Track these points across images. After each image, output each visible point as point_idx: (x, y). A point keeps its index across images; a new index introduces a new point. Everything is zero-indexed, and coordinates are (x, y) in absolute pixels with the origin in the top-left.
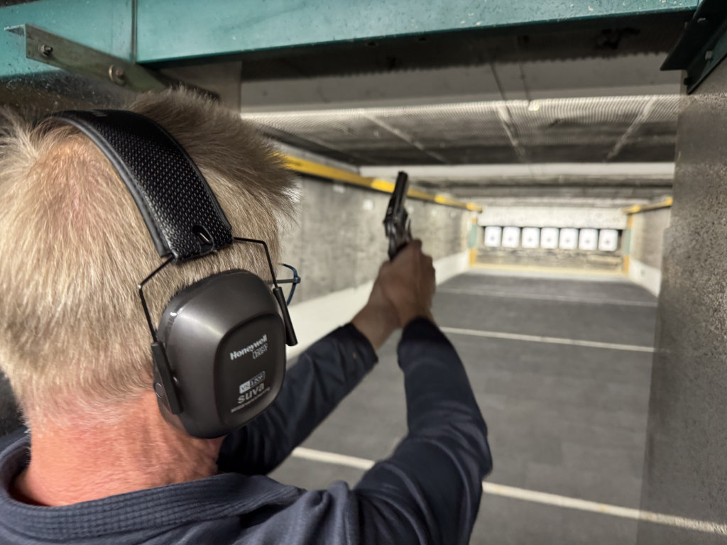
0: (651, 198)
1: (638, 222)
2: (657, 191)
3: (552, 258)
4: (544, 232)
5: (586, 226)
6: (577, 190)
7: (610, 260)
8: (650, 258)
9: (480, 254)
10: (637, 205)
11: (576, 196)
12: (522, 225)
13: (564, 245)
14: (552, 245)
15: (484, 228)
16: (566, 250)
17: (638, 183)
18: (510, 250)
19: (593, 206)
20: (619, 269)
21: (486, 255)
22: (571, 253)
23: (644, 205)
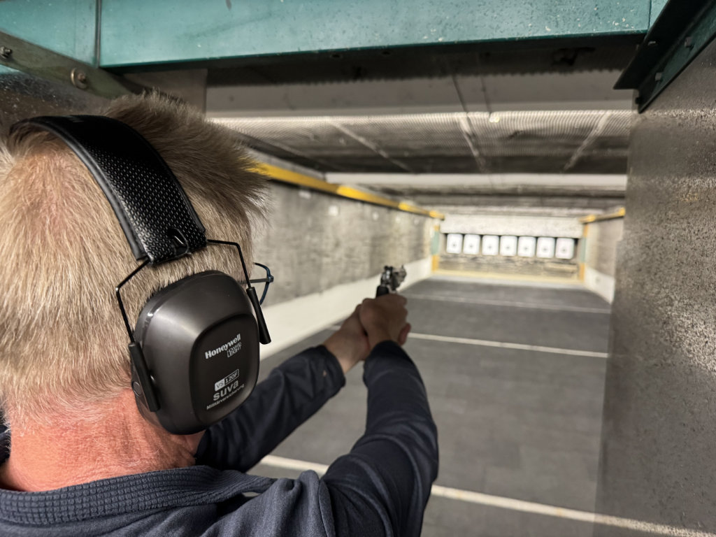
0: (605, 208)
1: (593, 230)
2: (610, 202)
3: (511, 265)
4: (504, 240)
5: (544, 235)
6: (535, 200)
7: (566, 267)
8: (604, 266)
9: (442, 260)
10: (592, 214)
11: (534, 205)
12: (482, 233)
13: (522, 253)
14: (511, 252)
15: (446, 235)
16: (524, 257)
17: (593, 193)
18: (470, 256)
19: (550, 215)
20: (575, 276)
21: (448, 262)
22: (529, 260)
23: (599, 215)
